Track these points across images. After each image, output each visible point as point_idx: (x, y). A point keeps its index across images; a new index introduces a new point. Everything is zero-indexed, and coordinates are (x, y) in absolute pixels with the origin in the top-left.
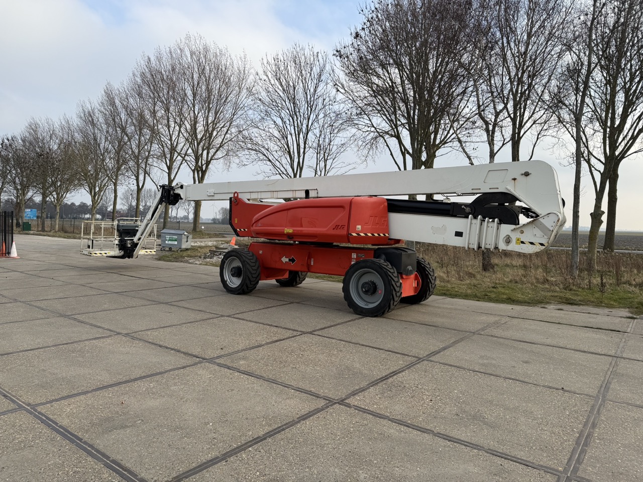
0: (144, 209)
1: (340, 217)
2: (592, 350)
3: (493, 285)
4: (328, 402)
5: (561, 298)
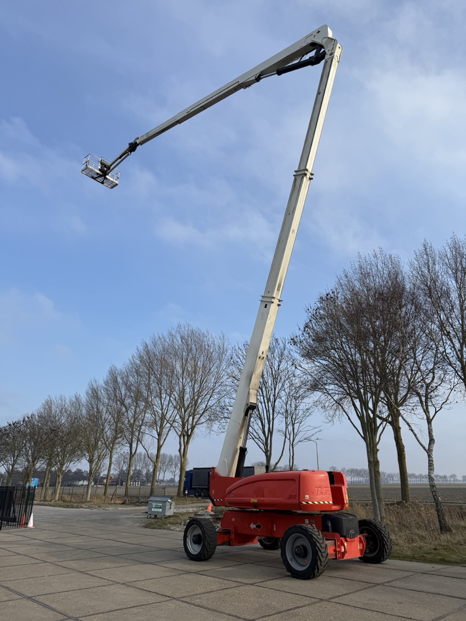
1: (292, 488)
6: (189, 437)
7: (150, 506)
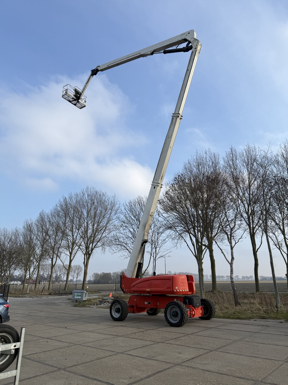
6: (90, 255)
7: (74, 295)
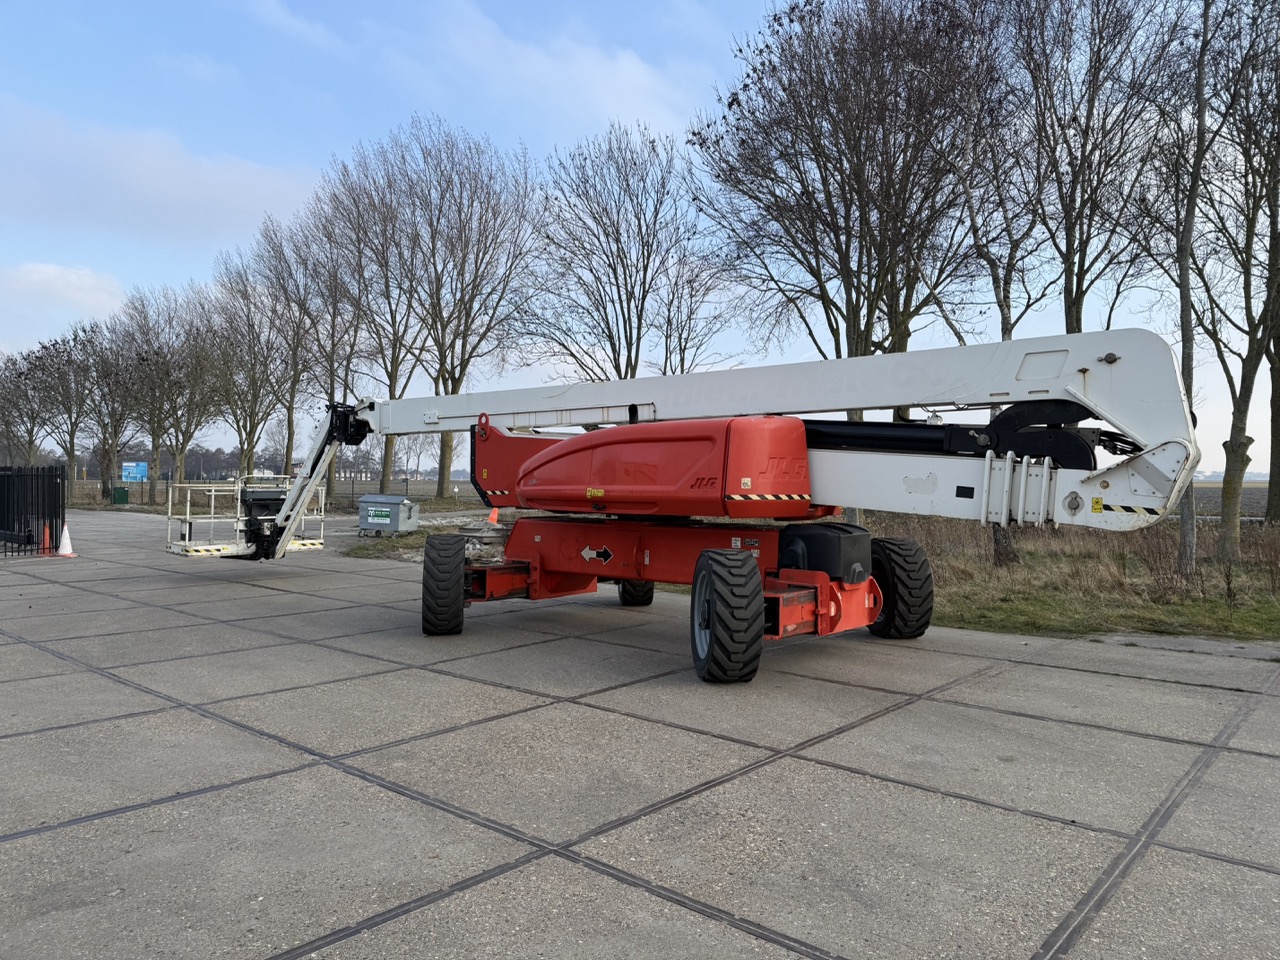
0: (354, 458)
1: (704, 460)
2: (1165, 732)
3: (1002, 596)
4: (535, 849)
5: (1141, 620)
6: (457, 381)
7: (364, 514)
